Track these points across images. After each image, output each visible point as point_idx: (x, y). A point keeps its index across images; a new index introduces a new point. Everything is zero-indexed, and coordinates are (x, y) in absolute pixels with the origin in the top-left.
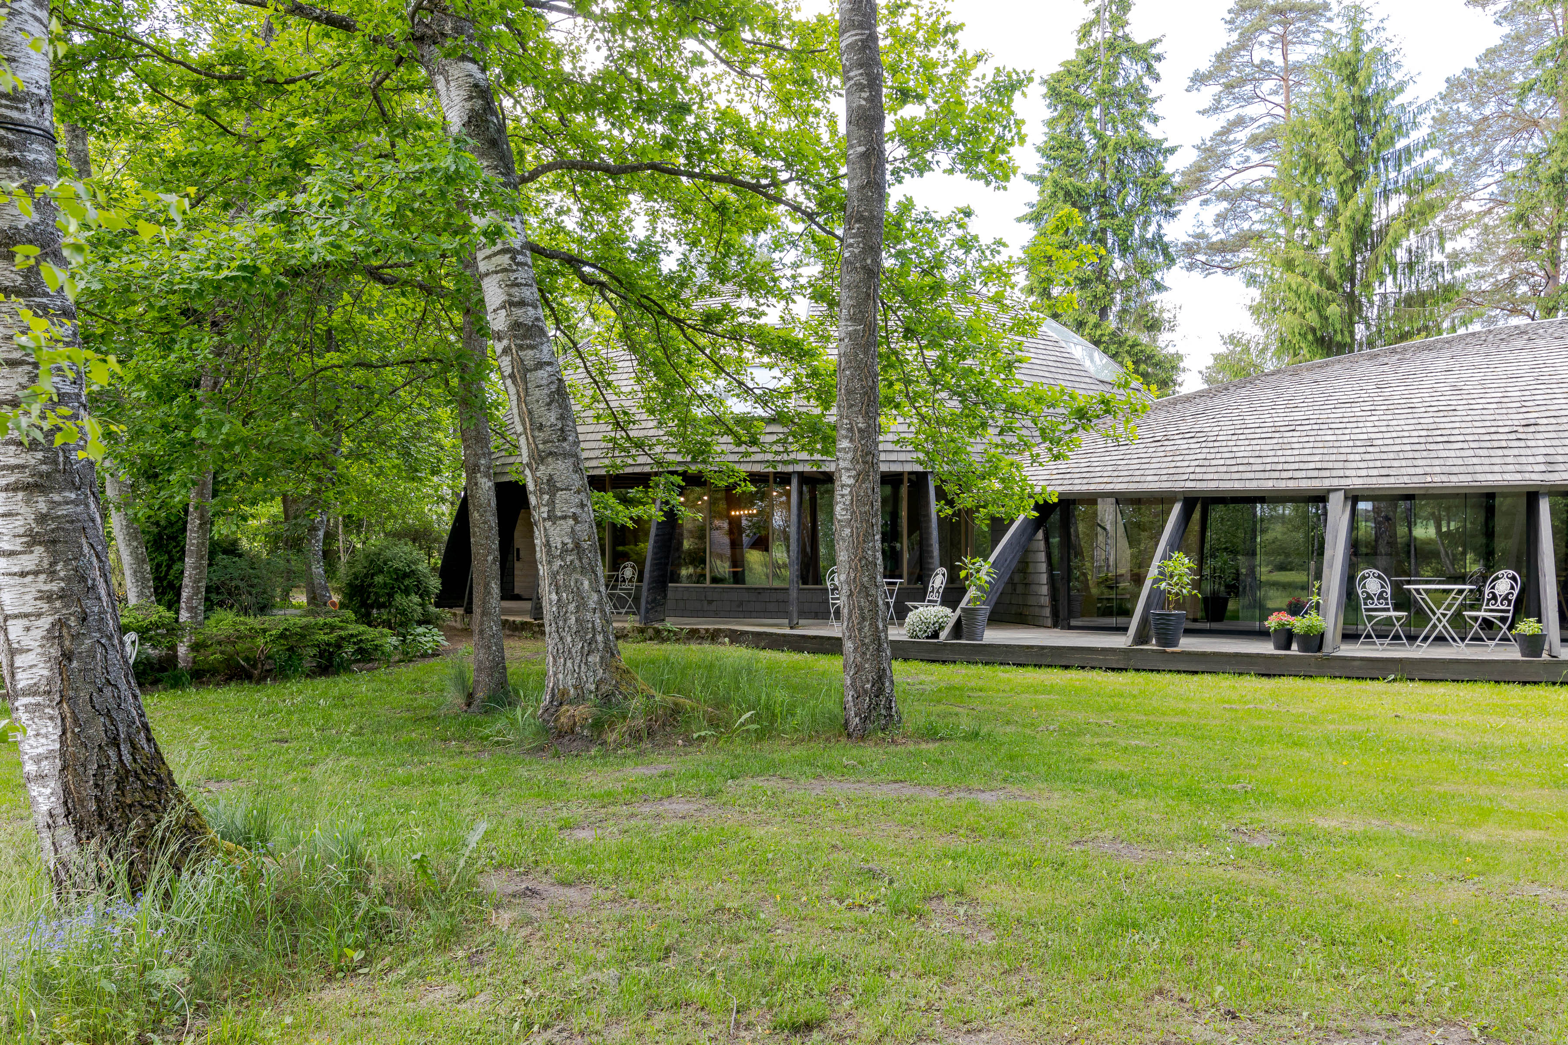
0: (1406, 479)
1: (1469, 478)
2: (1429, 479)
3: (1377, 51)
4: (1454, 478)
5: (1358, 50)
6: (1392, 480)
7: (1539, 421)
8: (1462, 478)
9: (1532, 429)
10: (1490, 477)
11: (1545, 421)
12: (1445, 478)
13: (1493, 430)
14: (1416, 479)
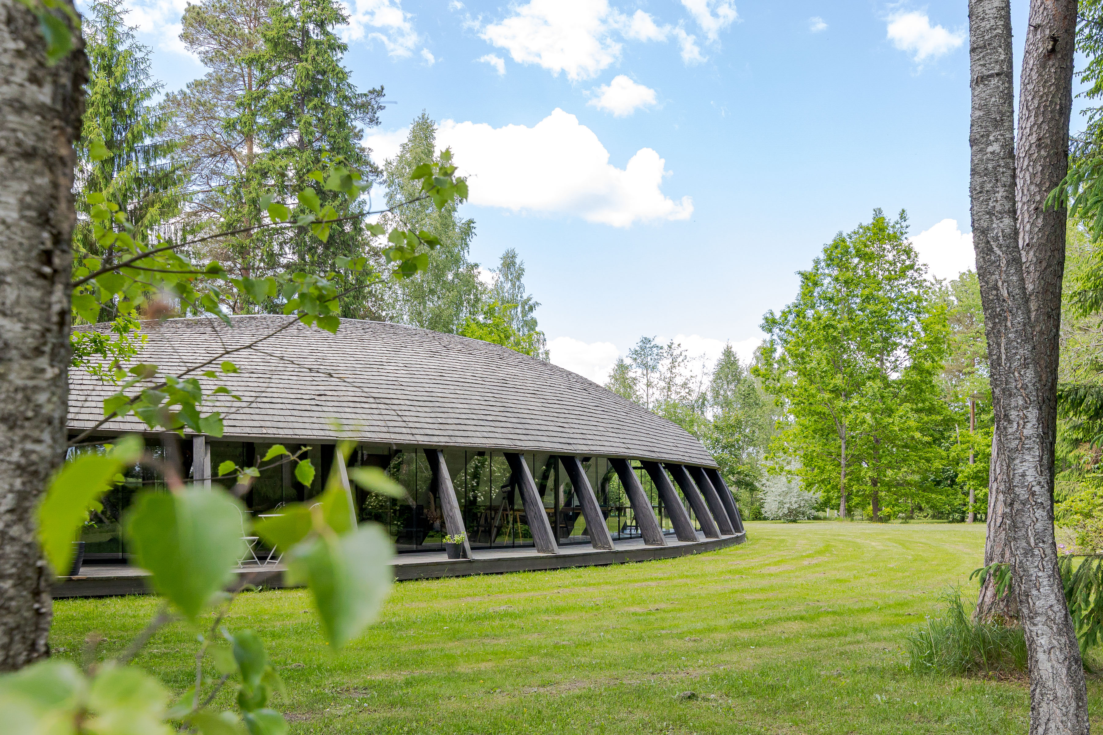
0: (248, 430)
1: (291, 432)
2: (265, 431)
3: (129, 53)
4: (281, 431)
5: (113, 48)
6: (238, 430)
7: (327, 393)
8: (286, 431)
9: (323, 398)
10: (304, 432)
11: (330, 393)
12: (275, 431)
13: (299, 396)
14: (255, 431)
